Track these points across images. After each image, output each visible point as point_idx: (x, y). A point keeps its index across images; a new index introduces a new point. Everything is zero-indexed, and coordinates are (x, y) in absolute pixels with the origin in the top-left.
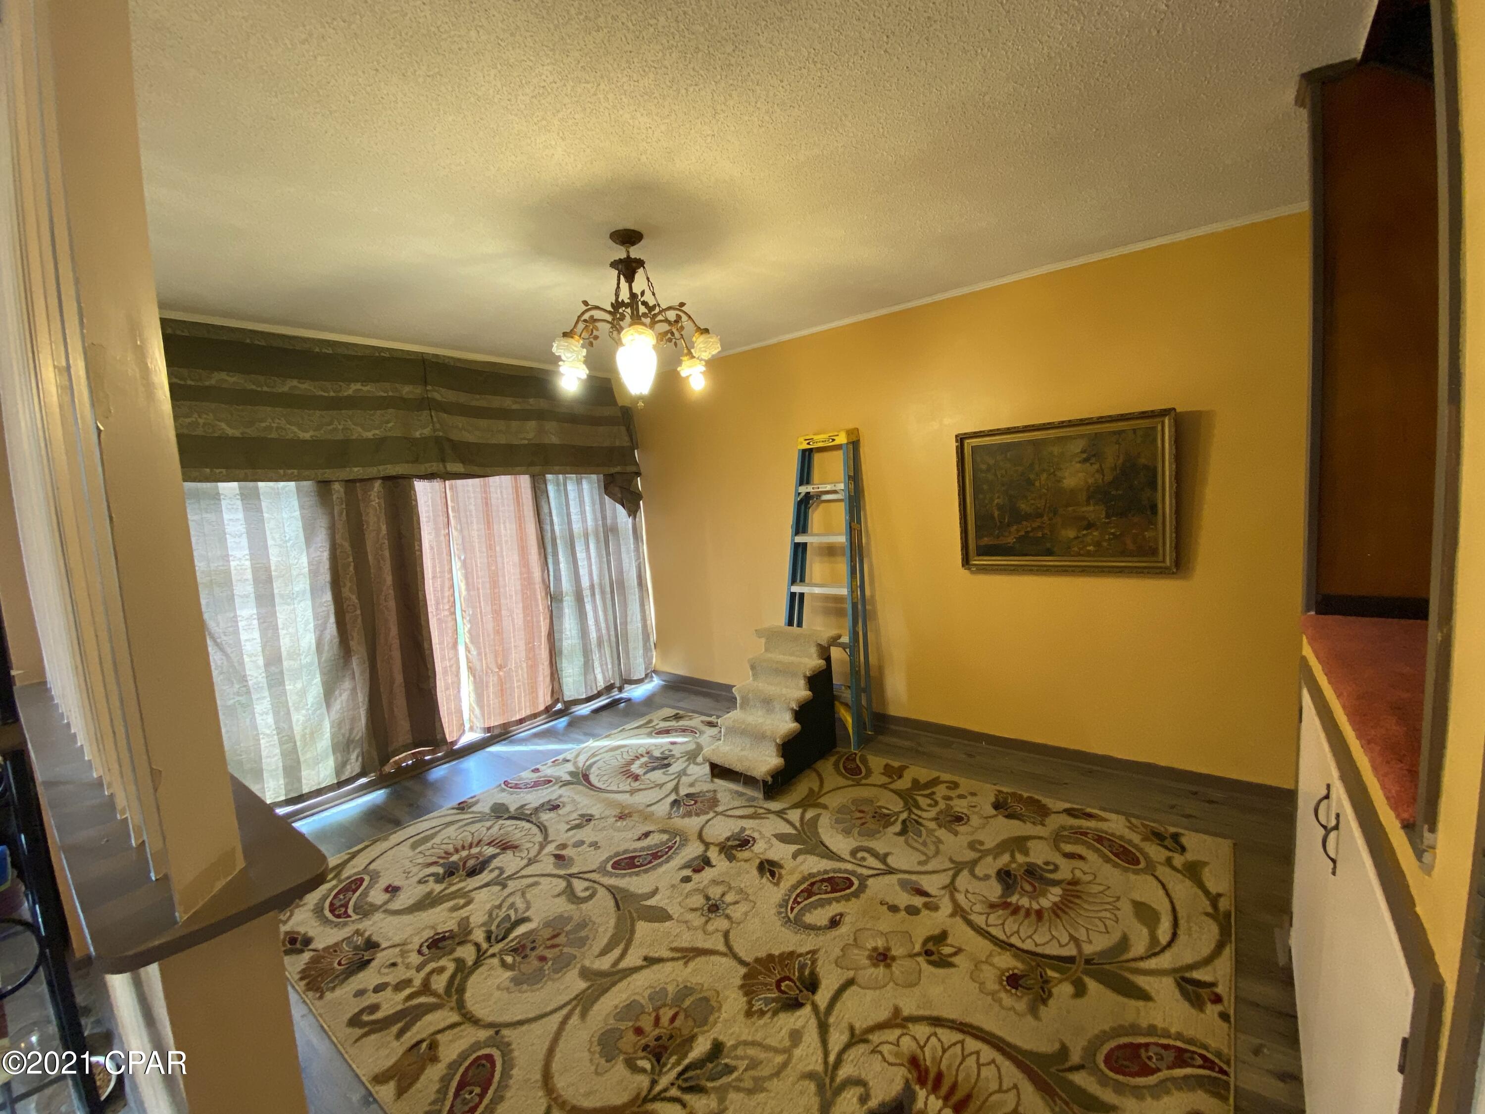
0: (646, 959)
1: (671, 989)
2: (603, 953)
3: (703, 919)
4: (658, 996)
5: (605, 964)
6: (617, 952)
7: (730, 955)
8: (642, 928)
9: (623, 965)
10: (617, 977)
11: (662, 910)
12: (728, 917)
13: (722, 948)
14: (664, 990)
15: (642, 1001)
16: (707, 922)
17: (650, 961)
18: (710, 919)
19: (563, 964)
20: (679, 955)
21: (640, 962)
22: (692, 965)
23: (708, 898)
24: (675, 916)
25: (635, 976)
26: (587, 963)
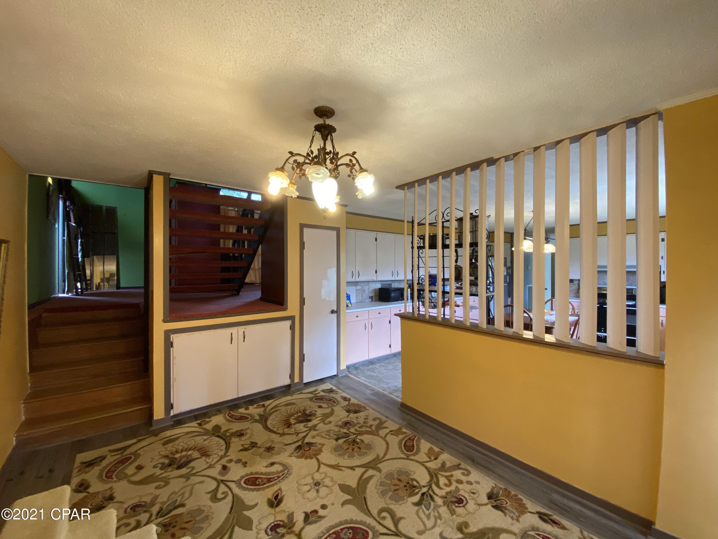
0: (354, 470)
1: (346, 457)
2: (371, 477)
3: (324, 481)
4: (351, 456)
5: (371, 472)
6: (366, 476)
7: (320, 463)
8: (353, 484)
9: (364, 469)
10: (367, 465)
11: (343, 491)
12: (313, 478)
13: (322, 466)
14: (349, 457)
15: (357, 456)
16: (323, 479)
17: (352, 468)
18: (321, 480)
19: (389, 476)
20: (340, 468)
21: (357, 469)
22: (337, 463)
23: (318, 491)
24: (337, 485)
25: (359, 465)
26: (378, 474)
